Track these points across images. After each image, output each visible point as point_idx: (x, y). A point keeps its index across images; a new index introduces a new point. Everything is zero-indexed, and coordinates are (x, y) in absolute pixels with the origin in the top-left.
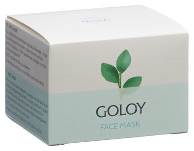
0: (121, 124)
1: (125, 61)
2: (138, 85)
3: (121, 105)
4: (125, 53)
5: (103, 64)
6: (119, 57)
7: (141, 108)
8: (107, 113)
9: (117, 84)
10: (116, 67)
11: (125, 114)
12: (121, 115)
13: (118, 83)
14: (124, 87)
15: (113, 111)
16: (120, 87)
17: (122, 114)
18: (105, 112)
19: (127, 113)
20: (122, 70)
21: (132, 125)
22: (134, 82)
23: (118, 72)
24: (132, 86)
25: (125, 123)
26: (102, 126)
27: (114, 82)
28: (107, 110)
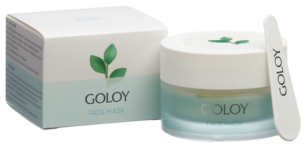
0: (108, 110)
1: (112, 54)
2: (123, 76)
3: (107, 94)
4: (112, 47)
5: (92, 57)
6: (106, 51)
7: (125, 96)
8: (95, 100)
9: (104, 74)
10: (103, 59)
11: (111, 102)
12: (107, 102)
13: (105, 73)
14: (110, 77)
15: (100, 98)
16: (107, 77)
17: (109, 101)
18: (93, 100)
19: (113, 101)
20: (109, 62)
21: (117, 111)
22: (119, 73)
23: (105, 63)
24: (117, 77)
25: (111, 110)
26: (91, 112)
27: (101, 73)
28: (95, 98)
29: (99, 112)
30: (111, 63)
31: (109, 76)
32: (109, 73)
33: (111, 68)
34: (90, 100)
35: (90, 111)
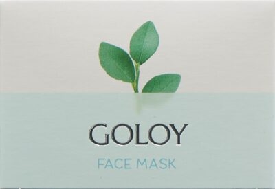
0: (139, 160)
1: (147, 44)
2: (173, 90)
3: (138, 126)
4: (148, 28)
5: (103, 45)
6: (135, 35)
7: (178, 135)
8: (110, 137)
9: (130, 84)
10: (128, 51)
11: (146, 143)
12: (138, 143)
13: (133, 82)
14: (145, 90)
15: (123, 135)
16: (136, 91)
17: (140, 141)
18: (107, 136)
19: (150, 142)
20: (142, 59)
21: (159, 165)
23: (134, 62)
24: (160, 91)
25: (145, 160)
26: (101, 162)
27: (124, 80)
28: (110, 133)
29: (120, 164)
30: (147, 62)
31: (141, 88)
32: (142, 84)
33: (146, 72)
34: (99, 135)
35: (99, 159)
